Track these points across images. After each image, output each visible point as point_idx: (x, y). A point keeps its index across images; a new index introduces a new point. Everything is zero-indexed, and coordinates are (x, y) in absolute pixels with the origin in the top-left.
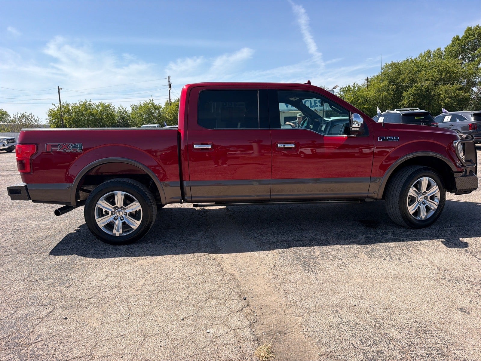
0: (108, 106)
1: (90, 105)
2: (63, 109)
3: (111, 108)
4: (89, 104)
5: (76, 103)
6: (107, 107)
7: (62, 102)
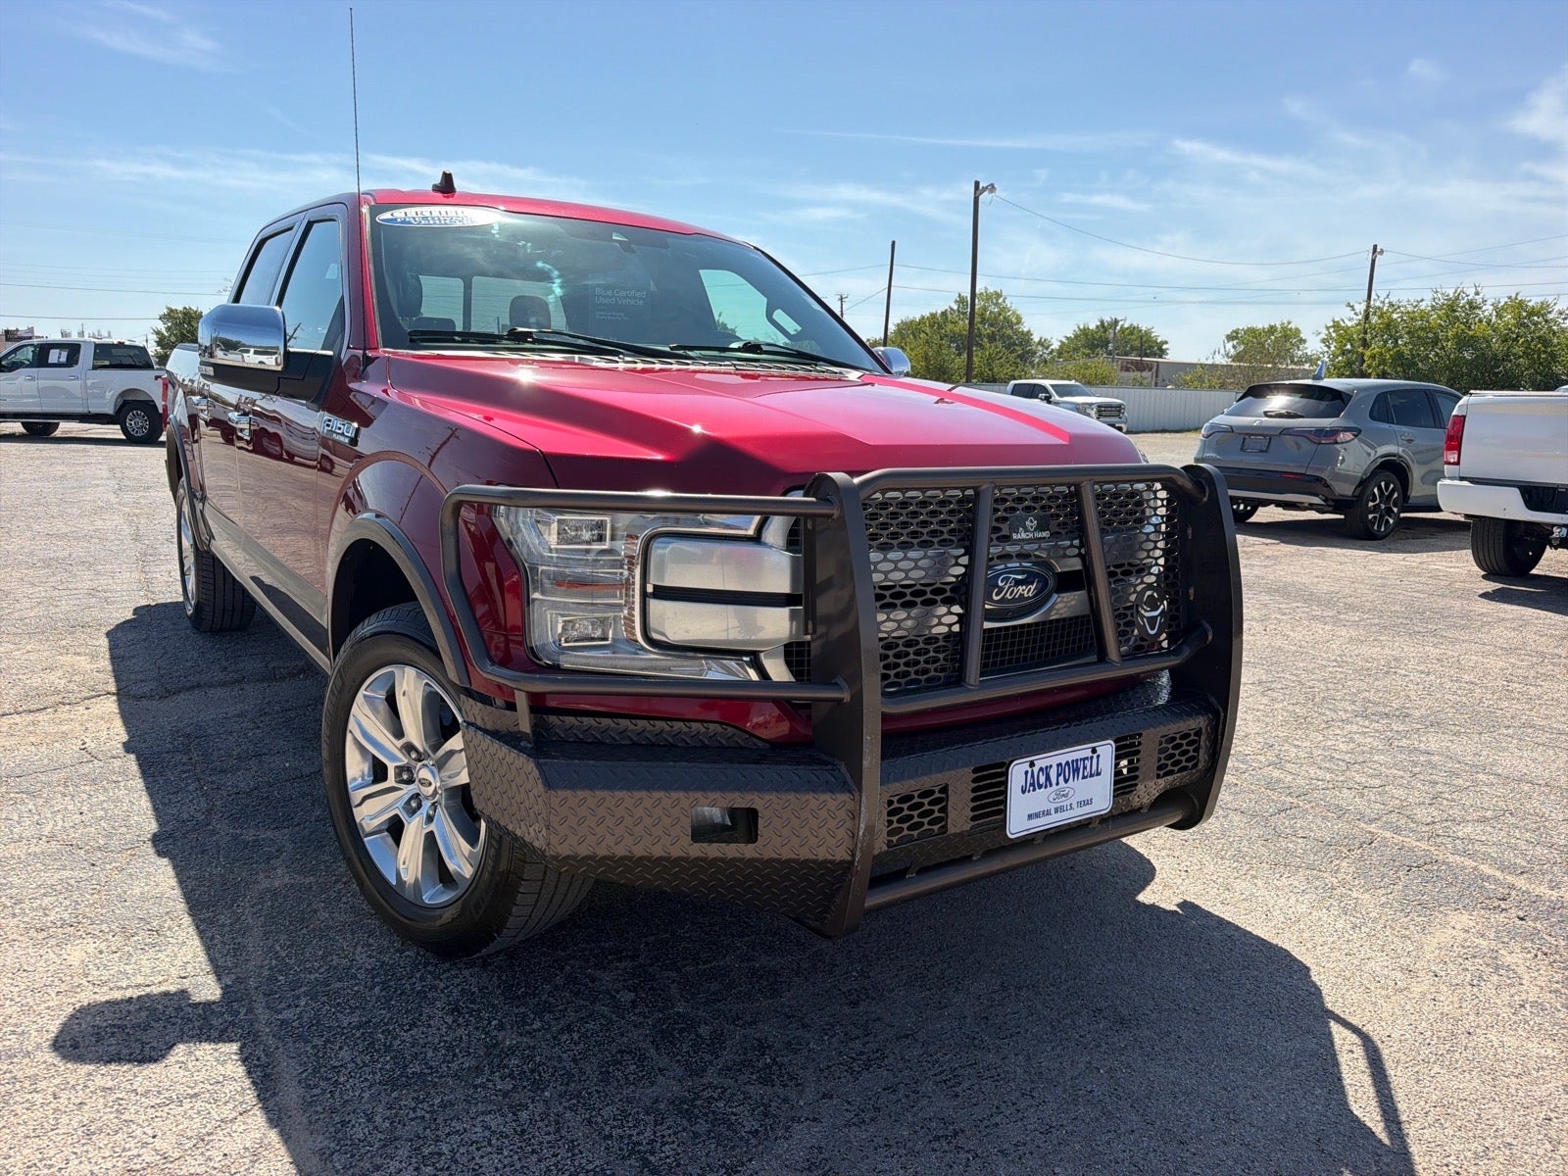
0: (1542, 311)
1: (1473, 306)
2: (1374, 319)
3: (1550, 316)
4: (1470, 303)
5: (1422, 300)
6: (1532, 313)
7: (1373, 296)
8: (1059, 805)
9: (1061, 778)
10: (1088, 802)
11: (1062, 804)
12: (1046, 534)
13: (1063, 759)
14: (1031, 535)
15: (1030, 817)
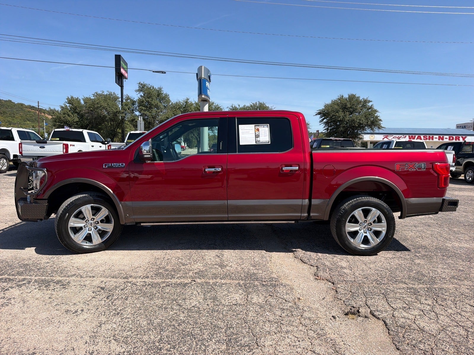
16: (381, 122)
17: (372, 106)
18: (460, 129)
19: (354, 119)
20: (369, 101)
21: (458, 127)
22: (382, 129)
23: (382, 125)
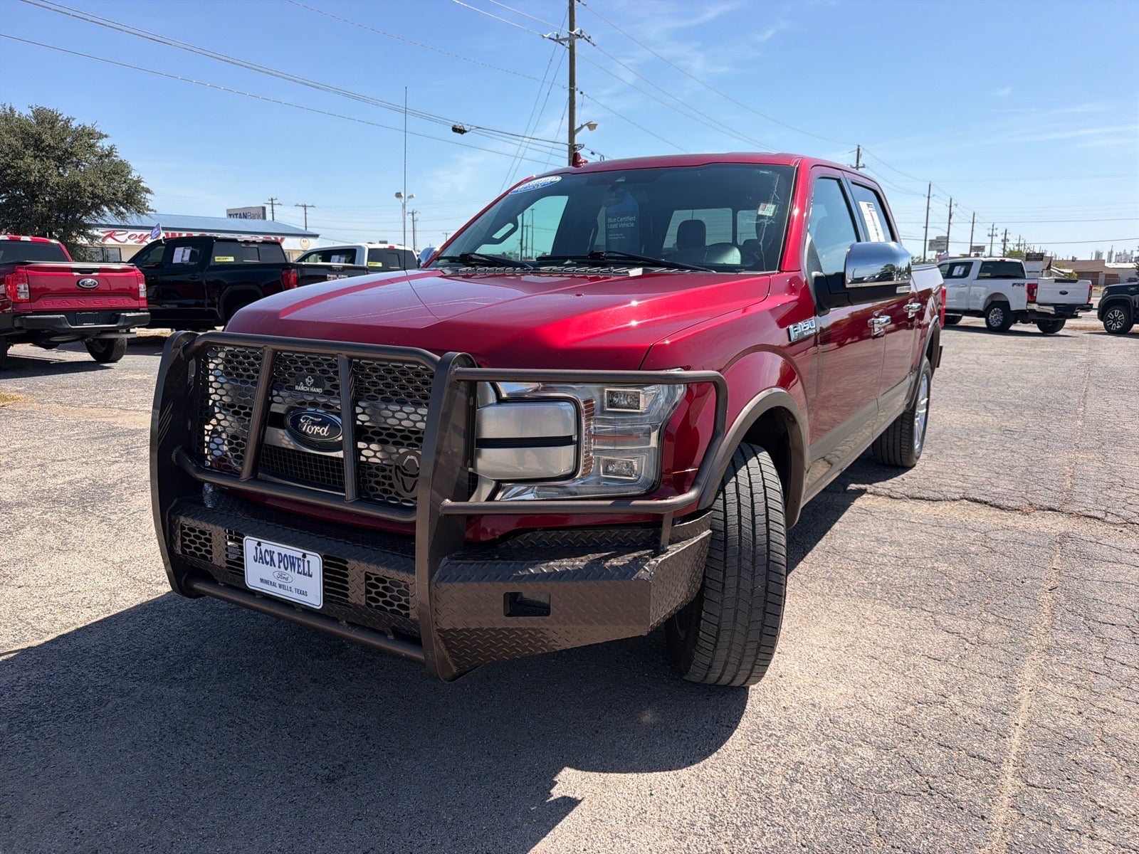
8: (282, 583)
9: (282, 564)
10: (304, 593)
11: (285, 584)
12: (319, 390)
13: (284, 552)
14: (308, 389)
15: (262, 580)
16: (148, 196)
17: (114, 150)
18: (235, 219)
19: (78, 183)
20: (101, 136)
21: (231, 214)
22: (147, 215)
23: (151, 205)
